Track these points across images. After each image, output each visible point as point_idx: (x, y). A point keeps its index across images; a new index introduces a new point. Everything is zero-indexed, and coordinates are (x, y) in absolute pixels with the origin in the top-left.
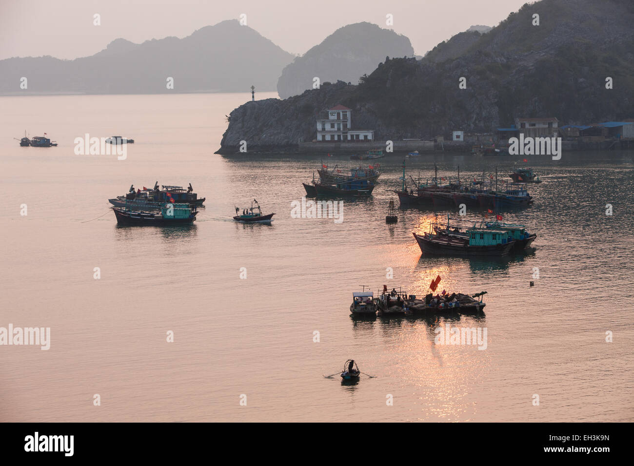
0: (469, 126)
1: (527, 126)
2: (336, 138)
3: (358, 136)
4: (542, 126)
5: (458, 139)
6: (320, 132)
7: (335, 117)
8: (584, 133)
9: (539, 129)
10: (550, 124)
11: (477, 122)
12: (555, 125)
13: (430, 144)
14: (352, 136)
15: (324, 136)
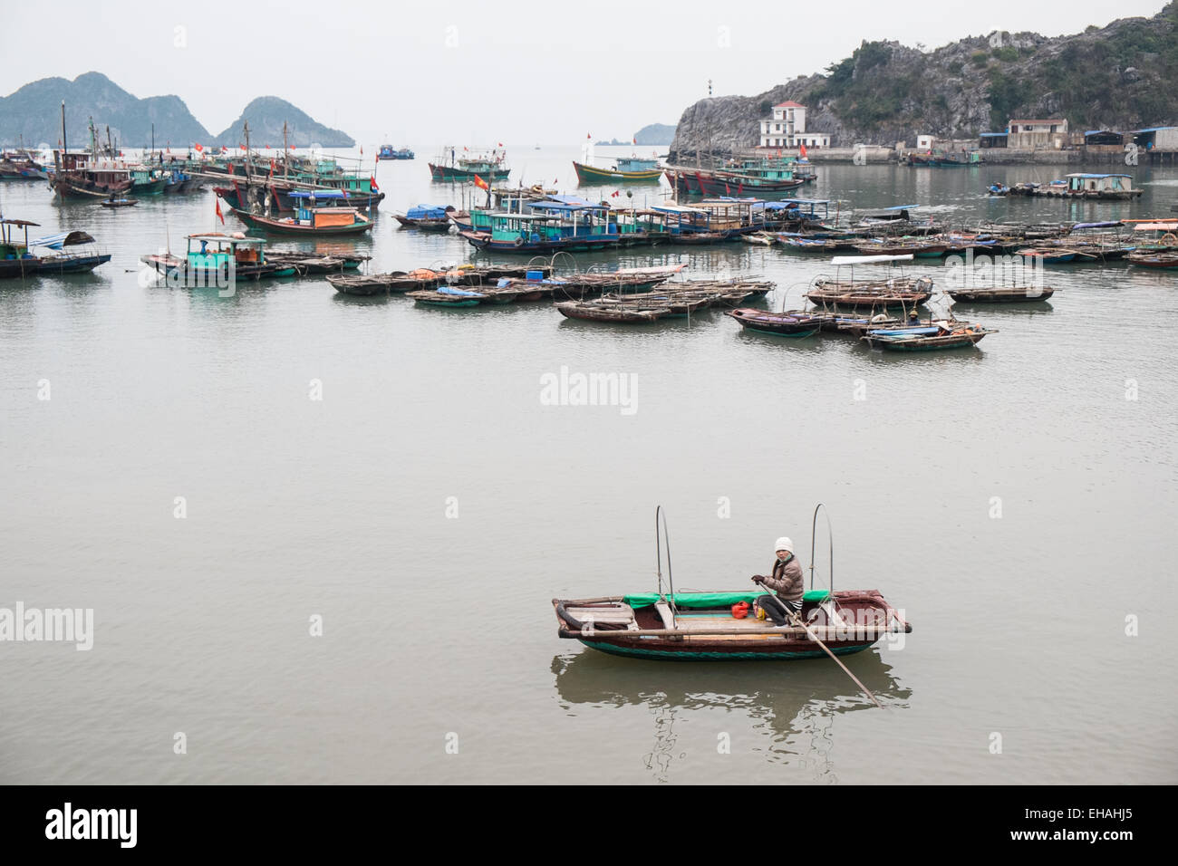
0: (950, 129)
1: (1020, 130)
2: (781, 144)
3: (805, 141)
4: (1041, 130)
5: (923, 147)
6: (764, 135)
7: (780, 117)
8: (1091, 140)
9: (1035, 134)
10: (1053, 128)
11: (962, 124)
12: (1060, 130)
13: (884, 152)
14: (799, 141)
15: (768, 141)
